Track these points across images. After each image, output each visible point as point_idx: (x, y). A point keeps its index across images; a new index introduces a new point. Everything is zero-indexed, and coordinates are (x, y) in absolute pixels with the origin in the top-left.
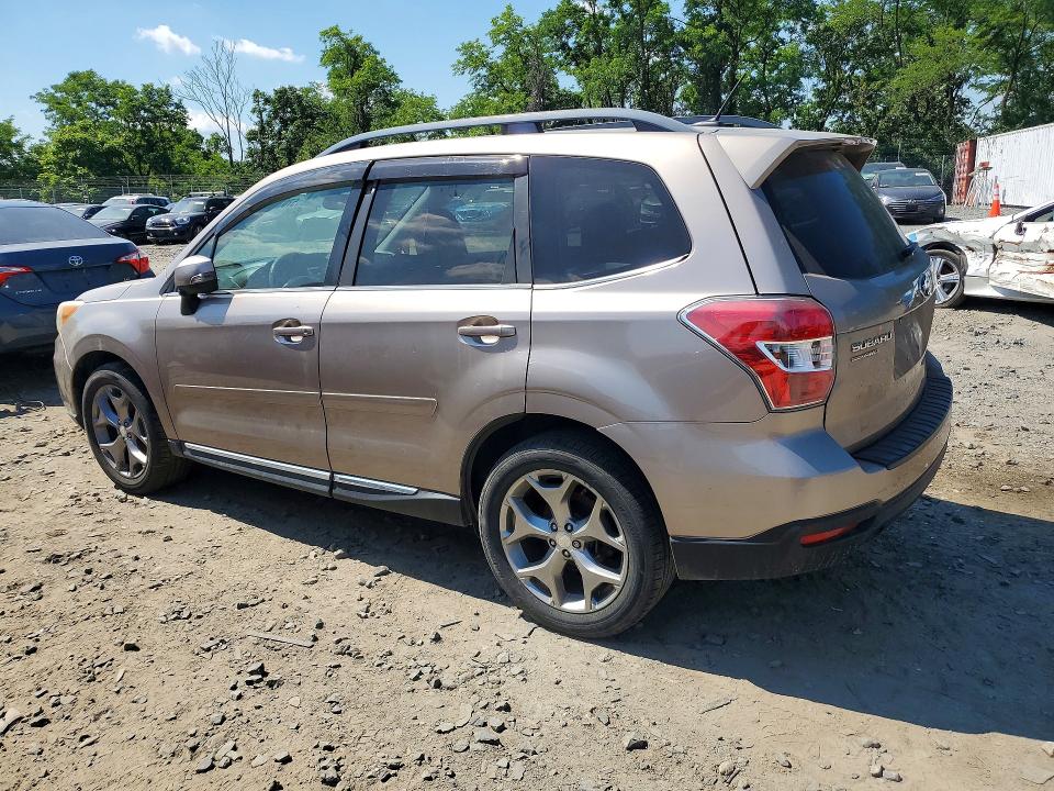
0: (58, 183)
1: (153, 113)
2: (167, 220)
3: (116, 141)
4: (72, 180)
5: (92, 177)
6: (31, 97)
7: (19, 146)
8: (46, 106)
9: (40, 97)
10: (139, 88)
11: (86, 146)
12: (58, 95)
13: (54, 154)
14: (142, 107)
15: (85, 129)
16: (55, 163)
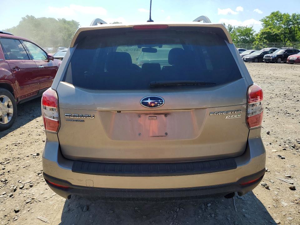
0: (258, 44)
1: (293, 22)
2: (271, 56)
3: (278, 32)
4: (262, 43)
5: (268, 42)
6: (260, 21)
7: (252, 34)
8: (263, 23)
9: (262, 20)
10: (291, 15)
11: (269, 33)
12: (267, 19)
13: (260, 36)
14: (290, 21)
15: (270, 28)
16: (259, 39)
